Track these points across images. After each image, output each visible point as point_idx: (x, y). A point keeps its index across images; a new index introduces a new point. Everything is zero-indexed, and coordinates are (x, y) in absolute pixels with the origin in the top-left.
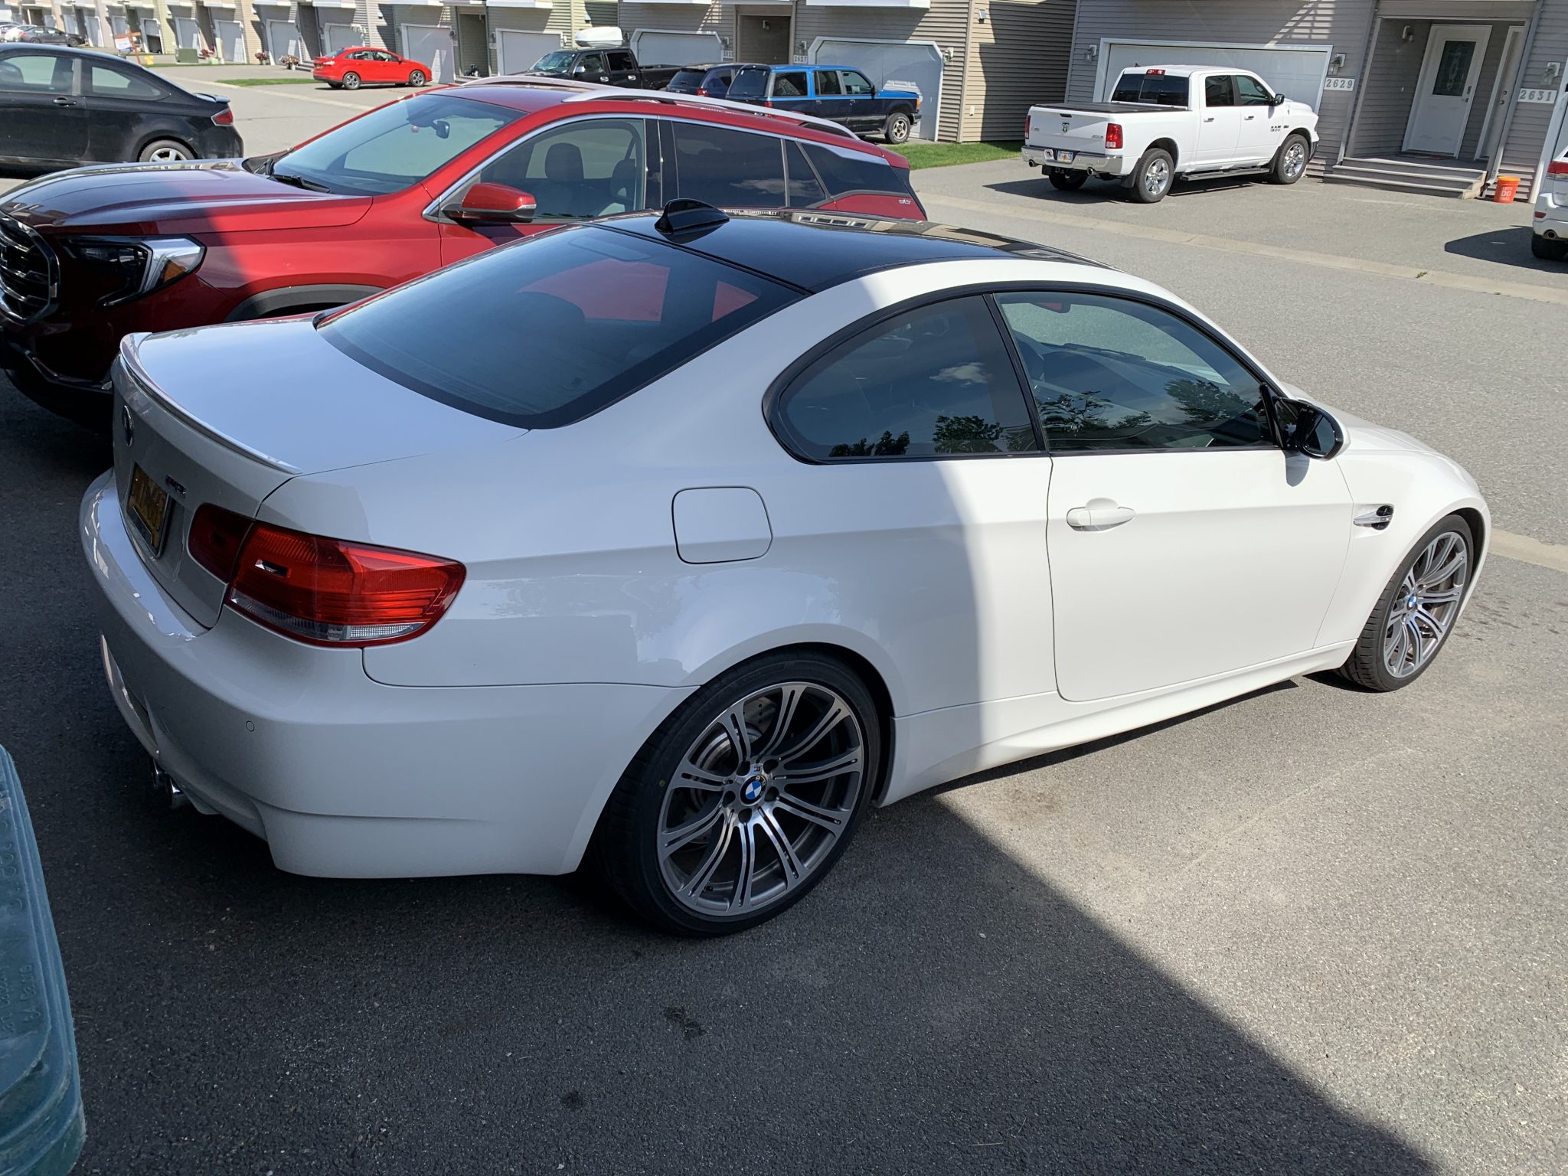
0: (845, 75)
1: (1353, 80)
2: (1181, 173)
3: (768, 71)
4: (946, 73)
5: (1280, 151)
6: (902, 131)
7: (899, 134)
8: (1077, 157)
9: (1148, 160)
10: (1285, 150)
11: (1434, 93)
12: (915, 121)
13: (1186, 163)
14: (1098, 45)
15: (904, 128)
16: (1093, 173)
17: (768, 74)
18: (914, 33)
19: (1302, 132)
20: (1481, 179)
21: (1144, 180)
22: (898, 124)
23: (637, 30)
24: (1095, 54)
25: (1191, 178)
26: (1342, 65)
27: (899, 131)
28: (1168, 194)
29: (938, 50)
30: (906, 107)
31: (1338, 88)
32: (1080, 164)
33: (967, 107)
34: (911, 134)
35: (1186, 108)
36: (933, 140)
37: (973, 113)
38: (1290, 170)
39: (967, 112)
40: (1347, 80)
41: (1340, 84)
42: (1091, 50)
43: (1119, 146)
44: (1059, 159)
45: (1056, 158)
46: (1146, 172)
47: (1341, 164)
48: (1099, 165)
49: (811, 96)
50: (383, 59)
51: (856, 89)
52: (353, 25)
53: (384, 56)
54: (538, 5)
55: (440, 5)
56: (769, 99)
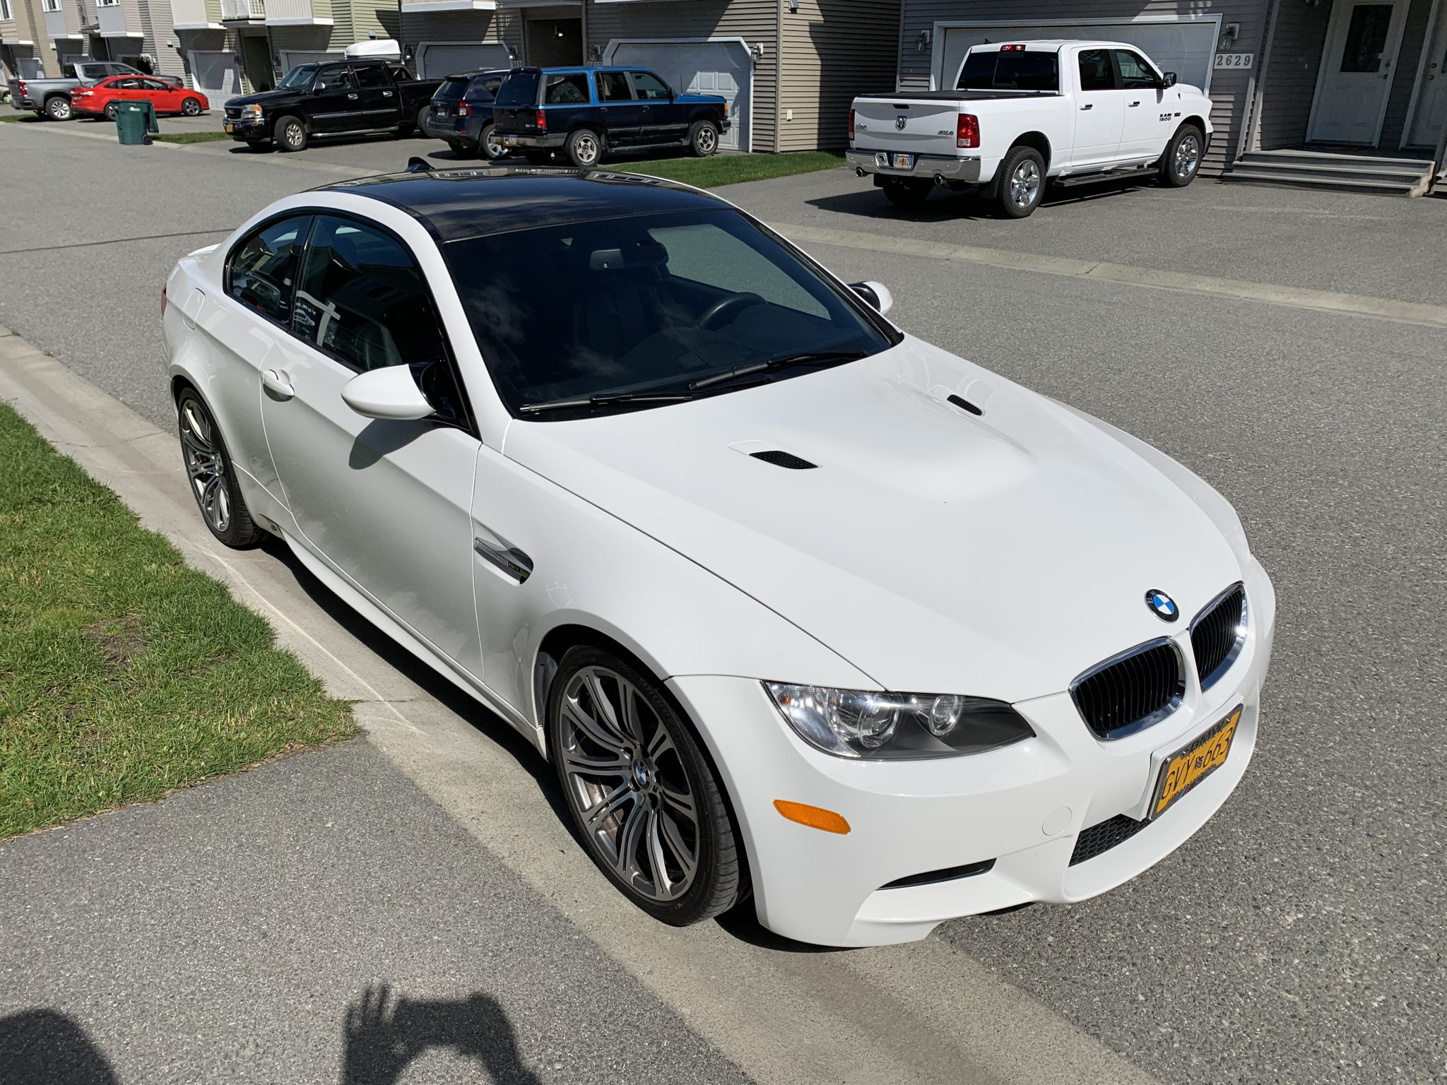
0: (638, 77)
1: (1252, 56)
2: (1053, 178)
3: (539, 74)
4: (757, 72)
5: (1171, 146)
6: (710, 142)
7: (705, 145)
8: (919, 161)
9: (1013, 162)
10: (1175, 144)
11: (1342, 70)
12: (724, 129)
13: (1061, 164)
14: (931, 30)
15: (712, 139)
16: (942, 181)
17: (538, 78)
18: (717, 29)
19: (1195, 121)
20: (1428, 172)
21: (1009, 187)
22: (703, 134)
23: (421, 43)
24: (928, 41)
25: (1067, 183)
26: (1236, 37)
27: (705, 142)
28: (1039, 206)
29: (746, 46)
30: (713, 112)
31: (1232, 66)
32: (925, 169)
33: (783, 111)
34: (720, 145)
35: (1057, 92)
36: (748, 152)
37: (790, 118)
38: (1183, 168)
39: (783, 116)
40: (1243, 56)
41: (1234, 60)
42: (923, 36)
43: (975, 144)
44: (896, 165)
45: (891, 163)
46: (1011, 178)
47: (1241, 159)
48: (949, 171)
49: (594, 102)
50: (152, 88)
51: (649, 94)
52: (143, 55)
53: (153, 84)
54: (317, 21)
55: (222, 27)
56: (541, 107)
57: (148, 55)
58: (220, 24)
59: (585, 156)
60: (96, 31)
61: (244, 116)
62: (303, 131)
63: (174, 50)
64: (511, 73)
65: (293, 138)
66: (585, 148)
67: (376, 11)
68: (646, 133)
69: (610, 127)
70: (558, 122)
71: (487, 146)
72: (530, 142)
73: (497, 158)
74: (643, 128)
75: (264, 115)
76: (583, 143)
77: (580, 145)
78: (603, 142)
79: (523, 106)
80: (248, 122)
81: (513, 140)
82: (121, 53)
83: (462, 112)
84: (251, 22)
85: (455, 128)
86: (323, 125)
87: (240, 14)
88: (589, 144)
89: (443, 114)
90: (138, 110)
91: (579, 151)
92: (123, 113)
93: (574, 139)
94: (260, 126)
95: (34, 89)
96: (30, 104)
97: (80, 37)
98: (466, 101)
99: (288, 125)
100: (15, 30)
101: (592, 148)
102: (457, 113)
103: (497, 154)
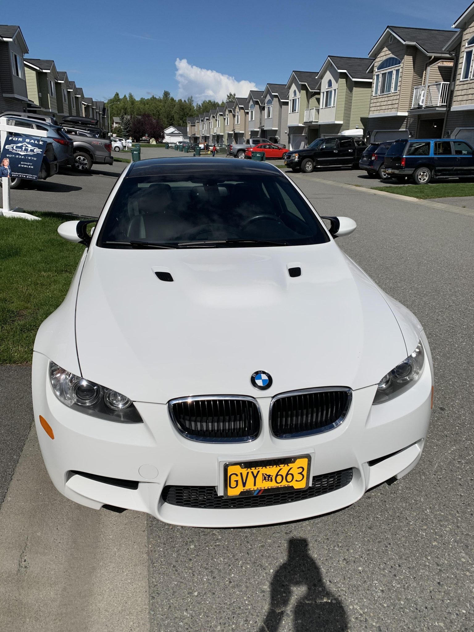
0: (459, 145)
3: (407, 142)
17: (406, 144)
23: (375, 130)
49: (432, 155)
50: (274, 148)
51: (464, 152)
52: (276, 136)
53: (274, 147)
54: (337, 122)
55: (303, 125)
56: (404, 156)
57: (278, 136)
58: (303, 124)
59: (422, 179)
60: (263, 128)
61: (292, 158)
62: (313, 165)
63: (287, 134)
64: (395, 142)
65: (308, 167)
66: (423, 175)
67: (361, 118)
68: (457, 170)
69: (437, 167)
70: (411, 163)
71: (381, 173)
72: (396, 172)
73: (385, 179)
74: (455, 168)
75: (299, 158)
76: (422, 173)
77: (420, 174)
78: (432, 174)
79: (396, 156)
80: (292, 160)
81: (390, 171)
82: (270, 136)
83: (373, 158)
84: (313, 123)
85: (369, 165)
86: (321, 163)
87: (311, 120)
88: (425, 174)
89: (366, 159)
90: (260, 155)
91: (420, 177)
92: (254, 156)
93: (418, 172)
94: (296, 162)
95: (235, 148)
96: (232, 153)
97: (258, 130)
98: (376, 154)
99: (307, 162)
100: (239, 127)
101: (426, 176)
102: (371, 158)
103: (385, 177)
